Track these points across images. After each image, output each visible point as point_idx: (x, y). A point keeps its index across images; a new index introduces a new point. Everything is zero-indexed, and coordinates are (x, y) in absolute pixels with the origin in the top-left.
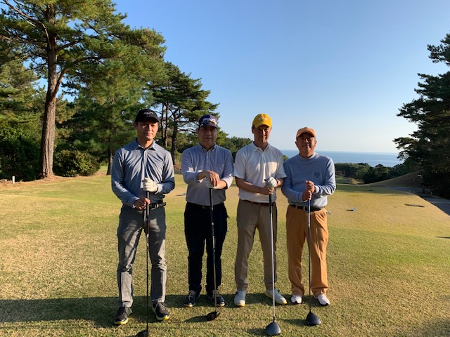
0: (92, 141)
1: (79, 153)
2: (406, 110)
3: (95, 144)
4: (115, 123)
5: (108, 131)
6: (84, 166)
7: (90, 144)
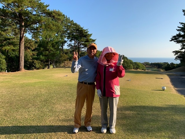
0: (41, 56)
1: (36, 61)
2: (174, 39)
3: (42, 57)
4: (50, 48)
5: (47, 52)
6: (37, 66)
7: (40, 57)
